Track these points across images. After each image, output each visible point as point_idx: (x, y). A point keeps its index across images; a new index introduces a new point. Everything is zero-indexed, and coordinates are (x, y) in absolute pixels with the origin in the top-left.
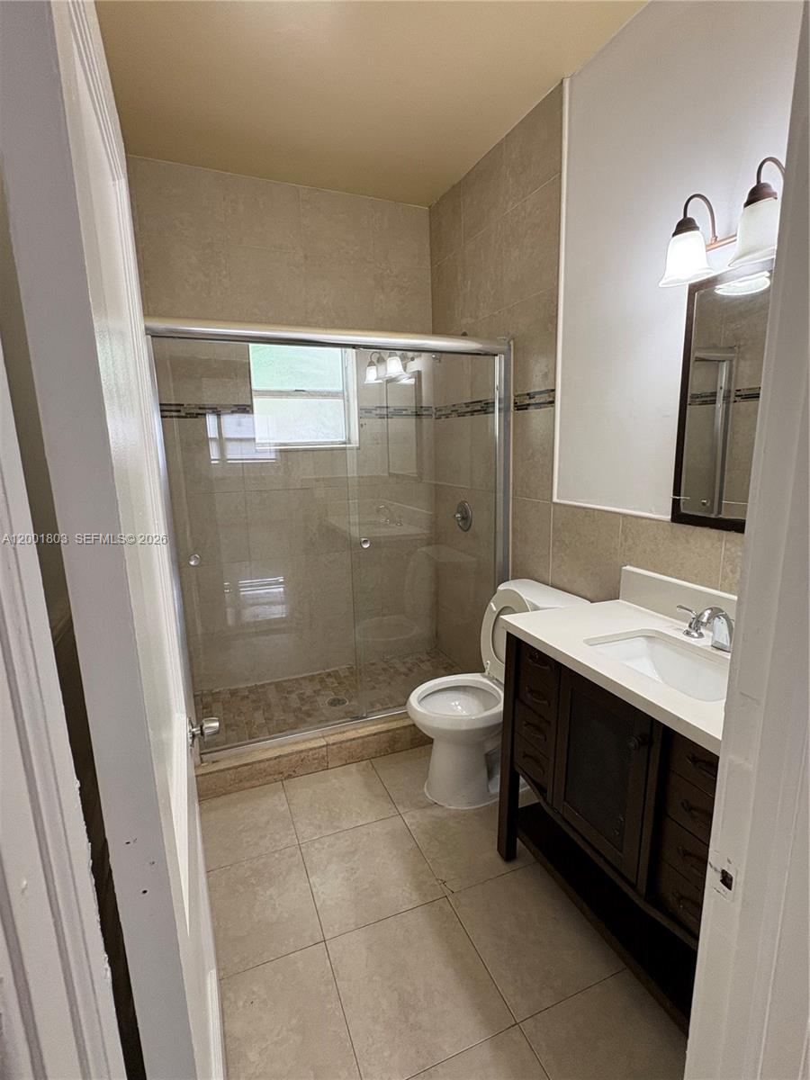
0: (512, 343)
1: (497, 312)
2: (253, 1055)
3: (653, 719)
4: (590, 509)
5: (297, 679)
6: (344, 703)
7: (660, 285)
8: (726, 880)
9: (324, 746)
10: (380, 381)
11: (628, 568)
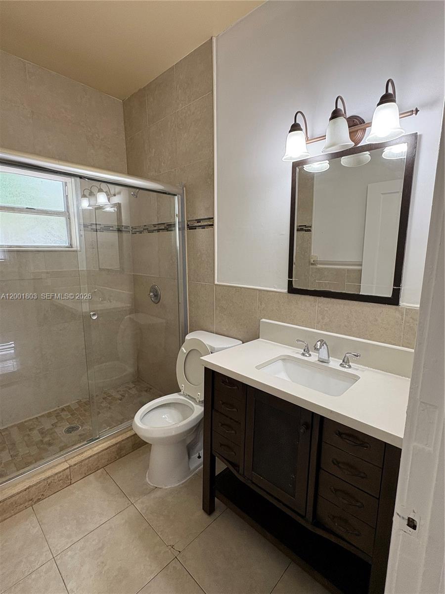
0: (184, 189)
1: (173, 170)
3: (312, 413)
5: (37, 418)
6: (78, 428)
8: (412, 524)
9: (67, 468)
11: (263, 320)
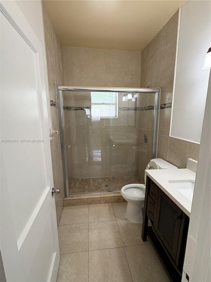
0: (160, 89)
1: (157, 80)
2: (64, 277)
3: (183, 212)
4: (180, 139)
5: (98, 178)
6: (109, 186)
7: (202, 69)
9: (99, 197)
10: (127, 100)
11: (190, 159)
